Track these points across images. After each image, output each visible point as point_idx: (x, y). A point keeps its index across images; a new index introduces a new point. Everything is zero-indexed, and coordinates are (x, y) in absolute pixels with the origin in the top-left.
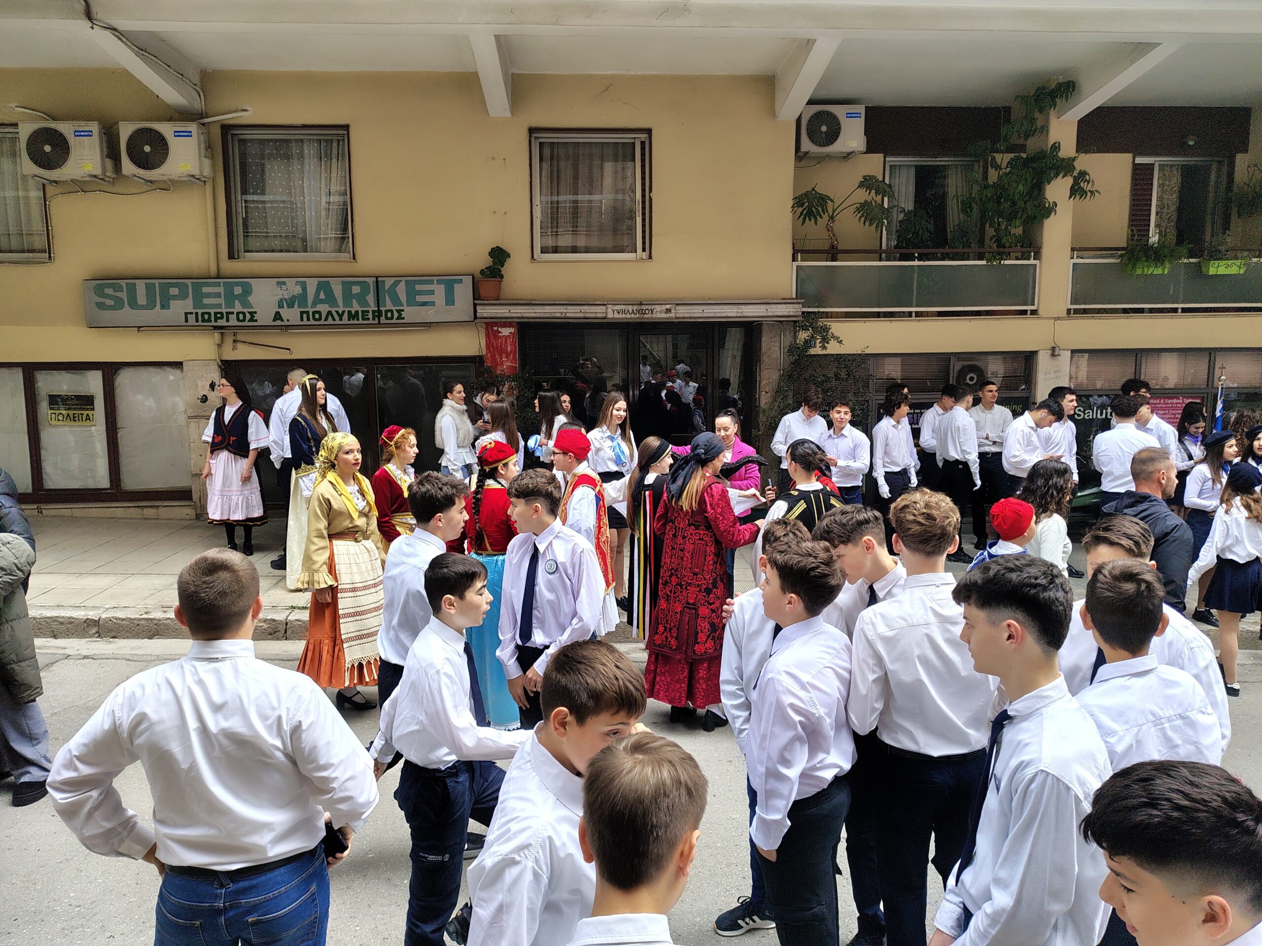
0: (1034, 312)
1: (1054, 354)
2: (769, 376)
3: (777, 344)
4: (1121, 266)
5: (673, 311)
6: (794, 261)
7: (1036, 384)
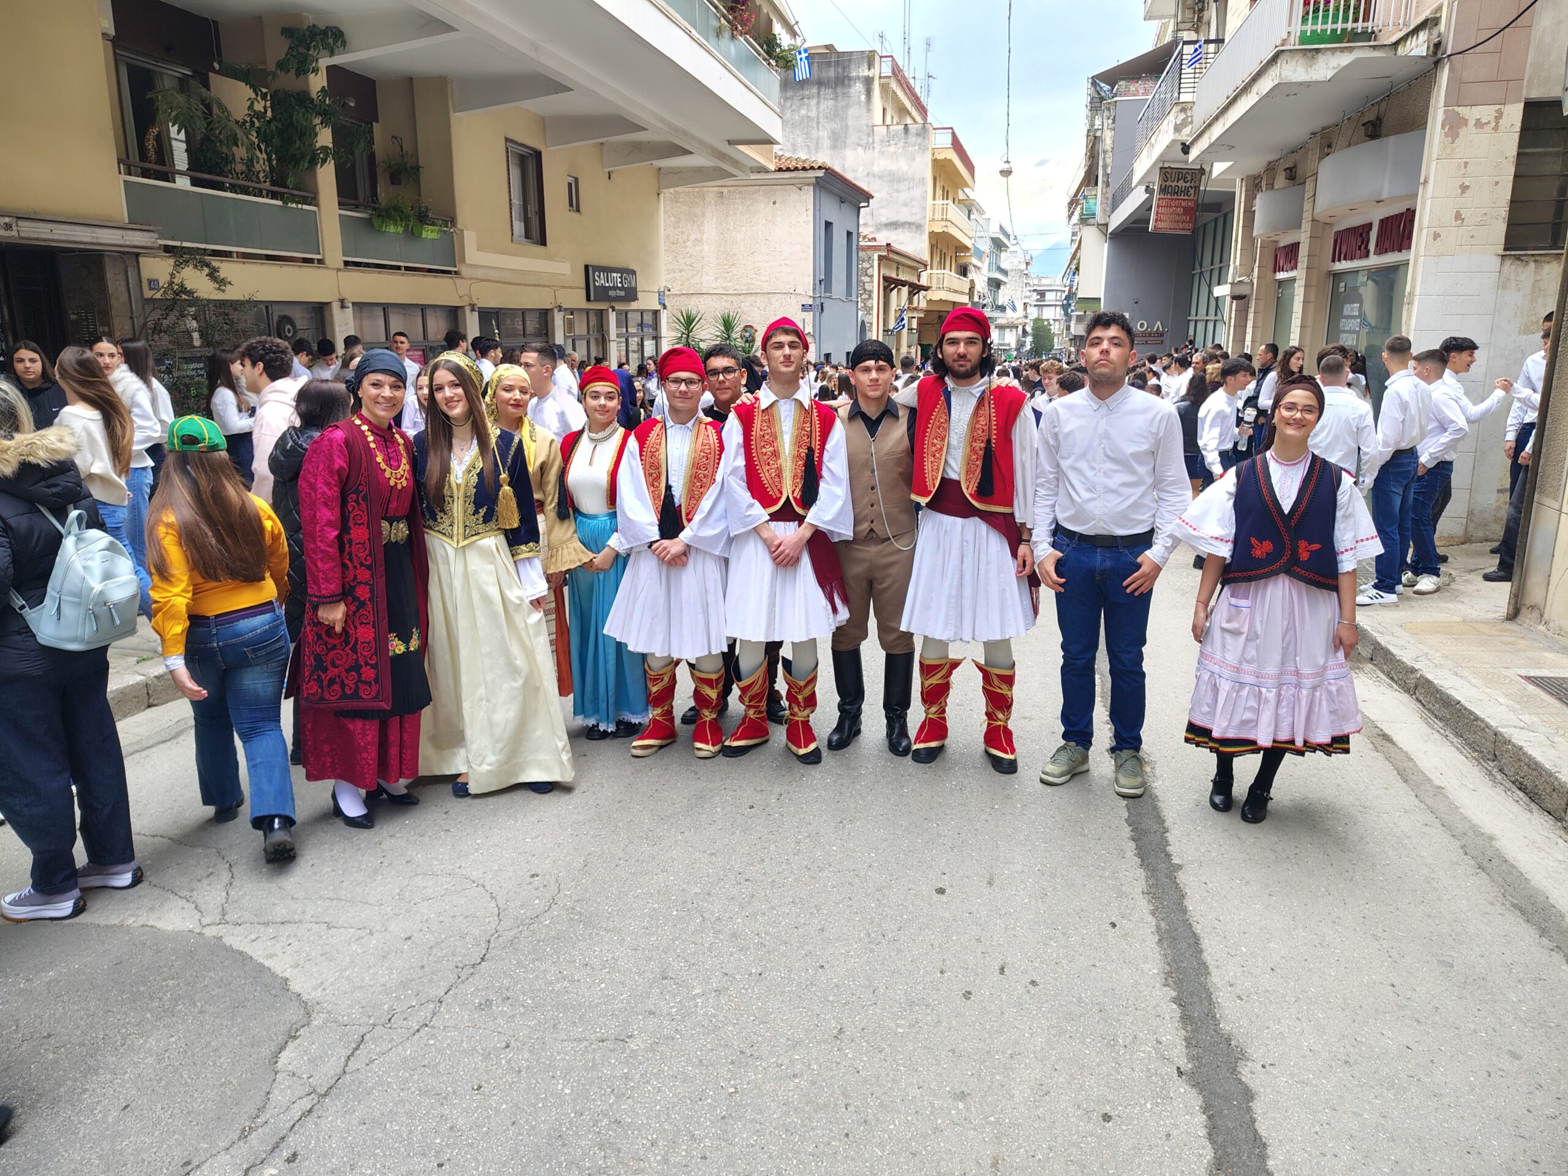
0: (320, 261)
1: (343, 307)
2: (122, 326)
3: (123, 283)
4: (368, 223)
5: (14, 228)
6: (120, 173)
7: (334, 336)
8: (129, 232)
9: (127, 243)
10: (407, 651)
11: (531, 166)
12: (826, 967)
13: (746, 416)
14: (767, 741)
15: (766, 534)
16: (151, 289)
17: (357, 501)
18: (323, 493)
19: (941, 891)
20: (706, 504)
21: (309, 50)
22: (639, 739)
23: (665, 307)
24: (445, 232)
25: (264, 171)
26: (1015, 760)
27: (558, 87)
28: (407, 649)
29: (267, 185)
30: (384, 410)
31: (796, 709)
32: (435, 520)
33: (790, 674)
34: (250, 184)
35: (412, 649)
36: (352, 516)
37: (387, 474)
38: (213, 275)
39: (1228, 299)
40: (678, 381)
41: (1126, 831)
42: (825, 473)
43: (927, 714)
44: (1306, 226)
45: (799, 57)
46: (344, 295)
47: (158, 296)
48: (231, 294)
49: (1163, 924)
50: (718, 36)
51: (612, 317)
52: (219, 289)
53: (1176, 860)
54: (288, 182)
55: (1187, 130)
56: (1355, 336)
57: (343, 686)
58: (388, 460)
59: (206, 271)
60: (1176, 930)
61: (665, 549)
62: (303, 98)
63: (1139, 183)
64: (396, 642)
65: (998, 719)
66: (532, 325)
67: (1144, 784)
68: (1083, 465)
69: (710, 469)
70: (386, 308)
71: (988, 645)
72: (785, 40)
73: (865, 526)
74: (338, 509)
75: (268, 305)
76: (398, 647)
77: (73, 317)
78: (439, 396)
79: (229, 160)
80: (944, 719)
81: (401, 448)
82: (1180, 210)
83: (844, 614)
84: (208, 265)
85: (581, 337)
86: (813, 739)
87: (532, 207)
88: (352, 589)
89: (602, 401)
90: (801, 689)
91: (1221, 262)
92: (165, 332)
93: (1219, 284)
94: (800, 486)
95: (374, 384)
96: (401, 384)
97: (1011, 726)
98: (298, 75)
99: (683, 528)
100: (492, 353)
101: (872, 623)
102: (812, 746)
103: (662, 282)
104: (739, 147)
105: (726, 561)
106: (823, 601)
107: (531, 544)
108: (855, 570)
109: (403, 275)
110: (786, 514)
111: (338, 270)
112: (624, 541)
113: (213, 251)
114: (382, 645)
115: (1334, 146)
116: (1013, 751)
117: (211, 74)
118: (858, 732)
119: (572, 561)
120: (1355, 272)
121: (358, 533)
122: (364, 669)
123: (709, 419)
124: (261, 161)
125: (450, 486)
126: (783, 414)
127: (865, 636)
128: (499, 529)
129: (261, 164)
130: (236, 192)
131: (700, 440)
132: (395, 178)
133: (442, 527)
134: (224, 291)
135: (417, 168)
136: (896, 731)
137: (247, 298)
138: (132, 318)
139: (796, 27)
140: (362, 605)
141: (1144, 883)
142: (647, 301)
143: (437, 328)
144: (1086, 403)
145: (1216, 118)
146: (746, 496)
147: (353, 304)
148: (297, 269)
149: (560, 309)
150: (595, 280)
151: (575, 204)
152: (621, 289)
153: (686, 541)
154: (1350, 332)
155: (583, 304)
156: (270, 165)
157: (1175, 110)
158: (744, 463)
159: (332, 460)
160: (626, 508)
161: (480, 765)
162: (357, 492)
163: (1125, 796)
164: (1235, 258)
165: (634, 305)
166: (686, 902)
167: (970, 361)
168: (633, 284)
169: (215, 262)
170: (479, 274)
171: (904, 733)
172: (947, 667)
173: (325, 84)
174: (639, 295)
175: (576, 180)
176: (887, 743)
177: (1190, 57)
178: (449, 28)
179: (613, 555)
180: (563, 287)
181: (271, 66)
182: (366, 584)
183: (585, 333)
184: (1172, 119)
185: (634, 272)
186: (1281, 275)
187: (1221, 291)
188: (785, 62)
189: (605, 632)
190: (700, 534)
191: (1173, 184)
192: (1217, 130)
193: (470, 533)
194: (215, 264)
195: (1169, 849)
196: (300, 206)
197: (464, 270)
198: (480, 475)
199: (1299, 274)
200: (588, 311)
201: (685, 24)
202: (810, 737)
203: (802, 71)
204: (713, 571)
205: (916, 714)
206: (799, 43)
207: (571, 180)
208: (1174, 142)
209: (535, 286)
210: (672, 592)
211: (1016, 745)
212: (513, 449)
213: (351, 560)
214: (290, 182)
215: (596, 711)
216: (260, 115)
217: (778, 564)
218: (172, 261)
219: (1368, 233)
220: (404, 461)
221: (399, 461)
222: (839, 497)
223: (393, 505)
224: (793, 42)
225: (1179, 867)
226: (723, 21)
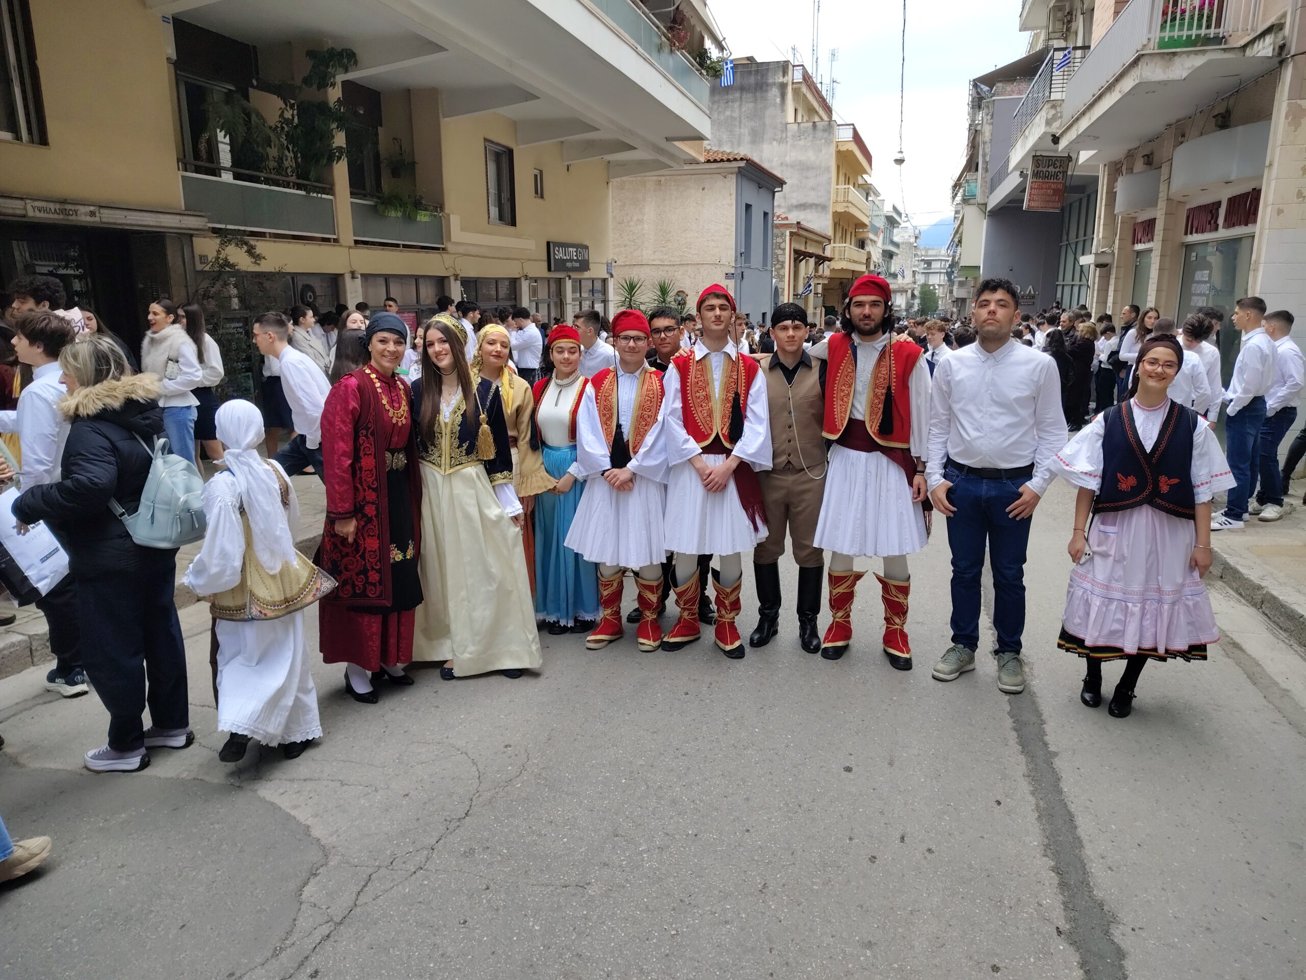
0: (336, 240)
1: (353, 277)
2: (179, 293)
3: (180, 259)
4: (374, 208)
5: (97, 214)
6: (179, 169)
7: (346, 301)
8: (186, 218)
9: (184, 226)
10: (404, 561)
11: (505, 160)
12: (752, 830)
13: (684, 366)
14: (699, 638)
15: (698, 465)
16: (201, 263)
17: (366, 436)
18: (340, 429)
19: (848, 769)
20: (649, 439)
21: (328, 67)
22: (592, 635)
23: (612, 276)
24: (435, 216)
25: (291, 167)
26: (910, 659)
27: (529, 96)
28: (405, 557)
29: (293, 179)
30: (389, 362)
31: (723, 612)
32: (427, 452)
33: (719, 582)
34: (277, 177)
35: (408, 557)
36: (362, 448)
37: (391, 414)
38: (251, 251)
39: (1092, 267)
40: (627, 338)
41: (1009, 722)
42: (749, 414)
43: (834, 618)
44: (1162, 204)
45: (725, 67)
46: (355, 268)
47: (207, 269)
48: (265, 267)
49: (1041, 803)
50: (659, 51)
51: (569, 285)
52: (255, 263)
53: (1052, 748)
54: (310, 177)
55: (1056, 124)
56: (1205, 298)
57: (354, 586)
58: (391, 402)
59: (245, 248)
60: (1053, 808)
61: (615, 476)
62: (323, 107)
63: (1015, 169)
64: (396, 551)
65: (896, 624)
66: (503, 291)
67: (1023, 682)
68: (971, 408)
69: (653, 410)
70: (387, 278)
71: (888, 560)
72: (714, 53)
73: (783, 459)
74: (351, 443)
75: (294, 276)
76: (399, 557)
77: (141, 286)
78: (430, 351)
79: (264, 158)
80: (849, 622)
81: (402, 392)
82: (1050, 192)
83: (764, 532)
84: (246, 243)
85: (543, 301)
86: (738, 638)
87: (505, 195)
88: (363, 507)
89: (566, 355)
90: (727, 595)
91: (1085, 235)
92: (212, 298)
93: (1083, 254)
94: (728, 424)
95: (381, 341)
96: (403, 341)
97: (906, 629)
98: (319, 88)
99: (630, 459)
100: (471, 314)
101: (788, 541)
102: (737, 644)
103: (610, 255)
104: (677, 143)
105: (666, 487)
106: (747, 522)
107: (505, 472)
108: (774, 496)
109: (401, 251)
110: (716, 448)
111: (350, 247)
112: (581, 468)
113: (251, 232)
114: (384, 553)
115: (1187, 135)
116: (908, 651)
117: (251, 90)
118: (776, 632)
119: (539, 488)
120: (1206, 243)
121: (367, 462)
122: (370, 573)
123: (654, 369)
124: (289, 159)
125: (439, 424)
126: (714, 364)
127: (782, 551)
128: (478, 460)
129: (289, 163)
130: (269, 184)
131: (645, 387)
132: (396, 172)
133: (433, 458)
134: (259, 264)
135: (413, 164)
136: (808, 632)
137: (277, 270)
138: (186, 286)
139: (723, 43)
140: (369, 520)
141: (1024, 767)
142: (597, 271)
143: (428, 295)
144: (975, 355)
145: (1083, 113)
146: (682, 433)
147: (362, 275)
148: (317, 247)
149: (526, 277)
150: (555, 254)
151: (539, 192)
152: (576, 261)
153: (632, 470)
154: (1200, 295)
155: (547, 274)
156: (296, 162)
157: (1045, 108)
158: (681, 405)
159: (347, 403)
160: (584, 443)
161: (462, 654)
162: (367, 429)
163: (1007, 692)
164: (1098, 232)
165: (587, 275)
166: (632, 772)
167: (874, 320)
168: (586, 257)
169: (252, 241)
170: (461, 250)
171: (814, 634)
172: (852, 578)
173: (341, 96)
174: (591, 266)
175: (541, 172)
176: (800, 642)
177: (1059, 62)
178: (441, 49)
179: (573, 480)
180: (529, 260)
181: (298, 81)
182: (373, 503)
183: (547, 297)
184: (1043, 114)
185: (587, 247)
186: (1139, 247)
187: (1086, 260)
188: (714, 71)
189: (565, 544)
190: (644, 464)
191: (1044, 170)
192: (1084, 124)
193: (455, 463)
194: (252, 243)
195: (1047, 738)
196: (319, 195)
197: (450, 247)
198: (463, 415)
199: (1155, 245)
200: (549, 280)
201: (632, 41)
202: (736, 636)
203: (727, 79)
204: (654, 494)
205: (825, 618)
206: (725, 56)
207: (537, 172)
208: (1045, 133)
209: (507, 259)
210: (621, 513)
211: (910, 645)
212: (491, 394)
213: (361, 484)
214: (312, 175)
215: (558, 609)
216: (289, 122)
217: (709, 490)
218: (218, 241)
219: (1217, 210)
220: (404, 403)
221: (400, 403)
222: (760, 434)
223: (395, 439)
224: (721, 55)
225: (1055, 754)
226: (663, 39)
